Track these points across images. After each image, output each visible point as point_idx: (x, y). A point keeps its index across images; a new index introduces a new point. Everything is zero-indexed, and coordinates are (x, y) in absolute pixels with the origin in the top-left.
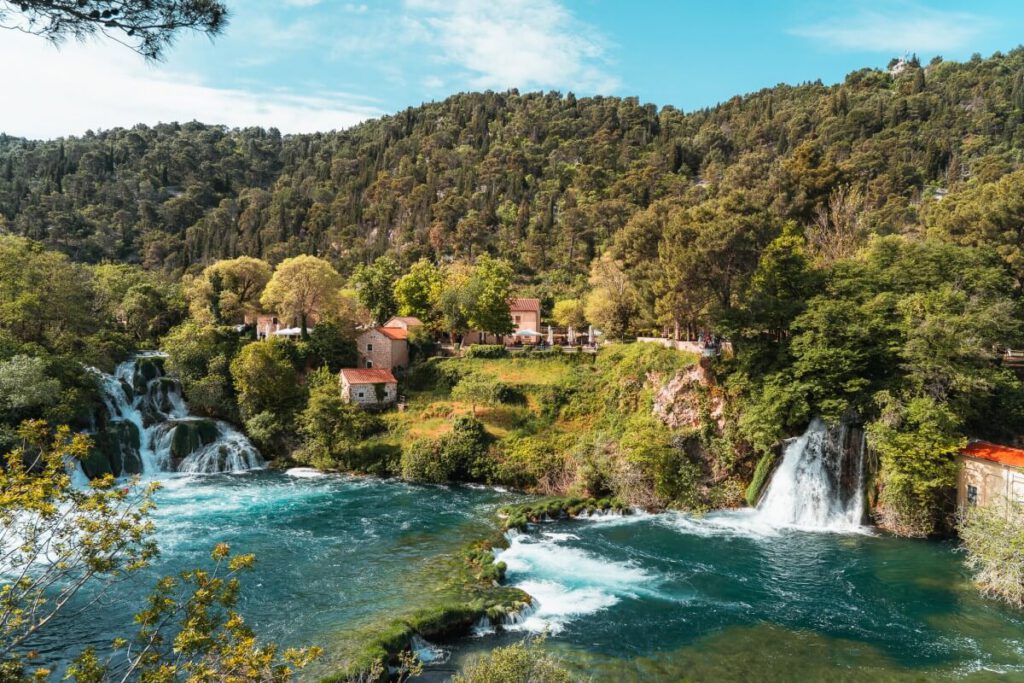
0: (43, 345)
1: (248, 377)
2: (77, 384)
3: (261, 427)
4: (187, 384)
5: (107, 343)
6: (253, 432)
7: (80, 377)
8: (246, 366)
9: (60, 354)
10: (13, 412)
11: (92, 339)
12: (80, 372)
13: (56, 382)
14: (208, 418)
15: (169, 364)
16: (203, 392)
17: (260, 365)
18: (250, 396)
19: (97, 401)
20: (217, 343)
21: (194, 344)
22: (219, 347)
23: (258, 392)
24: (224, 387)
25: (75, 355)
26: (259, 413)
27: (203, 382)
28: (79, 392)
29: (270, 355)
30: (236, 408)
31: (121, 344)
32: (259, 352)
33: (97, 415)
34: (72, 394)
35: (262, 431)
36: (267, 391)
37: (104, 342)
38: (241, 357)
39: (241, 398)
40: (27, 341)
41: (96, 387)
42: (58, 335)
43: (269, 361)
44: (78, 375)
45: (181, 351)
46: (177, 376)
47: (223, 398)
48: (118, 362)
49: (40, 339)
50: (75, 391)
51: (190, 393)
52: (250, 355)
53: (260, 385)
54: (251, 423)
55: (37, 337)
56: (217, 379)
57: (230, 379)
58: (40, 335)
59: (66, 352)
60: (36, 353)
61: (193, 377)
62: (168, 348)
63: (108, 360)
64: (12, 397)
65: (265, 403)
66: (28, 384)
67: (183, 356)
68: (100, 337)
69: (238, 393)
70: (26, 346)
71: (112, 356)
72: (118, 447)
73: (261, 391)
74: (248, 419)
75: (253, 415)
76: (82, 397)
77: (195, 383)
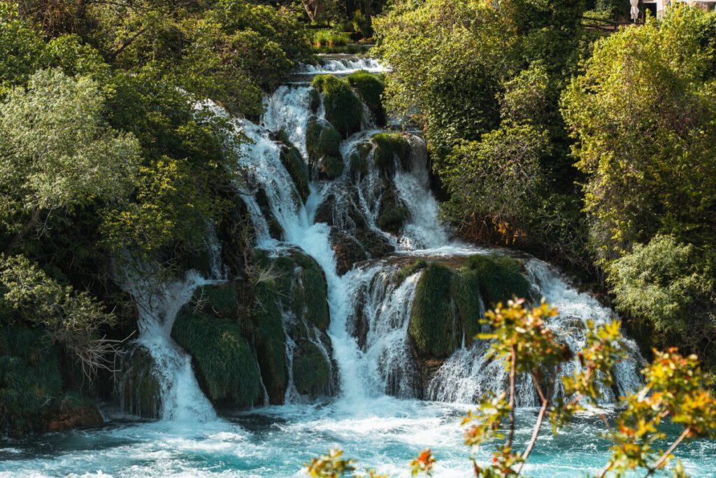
0: (95, 44)
1: (612, 130)
2: (176, 150)
3: (649, 281)
4: (444, 152)
5: (239, 35)
6: (629, 295)
7: (182, 129)
8: (606, 98)
9: (128, 65)
10: (35, 219)
11: (202, 23)
12: (179, 115)
13: (129, 142)
14: (500, 251)
15: (398, 95)
16: (490, 171)
17: (643, 96)
18: (620, 187)
19: (223, 195)
20: (523, 30)
21: (460, 36)
22: (527, 44)
23: (641, 176)
24: (544, 161)
25: (166, 69)
26: (645, 240)
27: (489, 145)
28: (180, 171)
29: (673, 66)
30: (579, 223)
31: (269, 34)
32: (643, 56)
33: (223, 234)
34: (168, 172)
35: (654, 291)
36: (664, 175)
37: (230, 30)
38: (593, 72)
39: (594, 192)
40: (56, 31)
41: (219, 157)
42: (122, 14)
43: (669, 85)
44: (176, 122)
45: (426, 55)
46: (415, 125)
47: (542, 191)
48: (269, 90)
49: (86, 29)
50: (173, 166)
51: (453, 178)
52: (618, 66)
53: (645, 156)
54: (621, 267)
55: (77, 21)
56: (526, 135)
57: (562, 139)
58: (82, 14)
59: (143, 60)
60: (79, 65)
61: (461, 128)
62: (392, 47)
63: (243, 82)
64: (34, 180)
65: (659, 209)
66: (68, 147)
67: (435, 70)
68: (221, 18)
69: (584, 178)
70: (56, 46)
71: (253, 70)
72: (276, 323)
73: (648, 176)
74: (613, 256)
75: (626, 245)
76: (187, 182)
77: (465, 148)
